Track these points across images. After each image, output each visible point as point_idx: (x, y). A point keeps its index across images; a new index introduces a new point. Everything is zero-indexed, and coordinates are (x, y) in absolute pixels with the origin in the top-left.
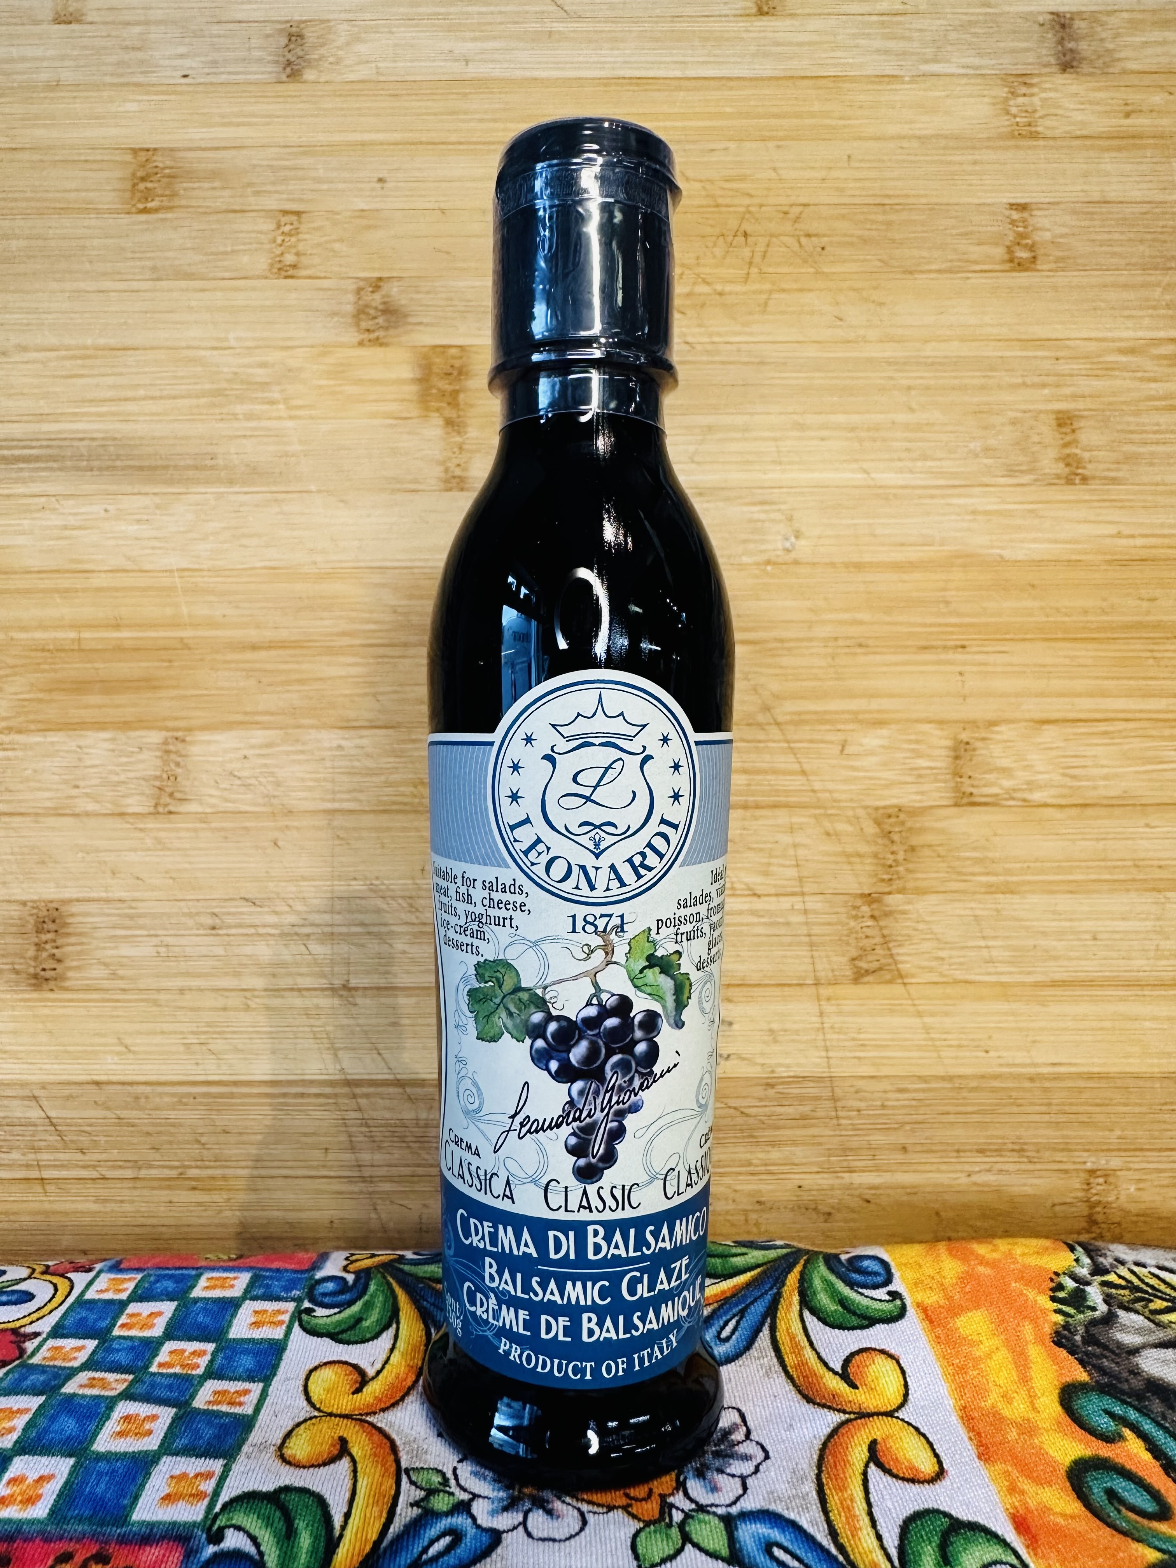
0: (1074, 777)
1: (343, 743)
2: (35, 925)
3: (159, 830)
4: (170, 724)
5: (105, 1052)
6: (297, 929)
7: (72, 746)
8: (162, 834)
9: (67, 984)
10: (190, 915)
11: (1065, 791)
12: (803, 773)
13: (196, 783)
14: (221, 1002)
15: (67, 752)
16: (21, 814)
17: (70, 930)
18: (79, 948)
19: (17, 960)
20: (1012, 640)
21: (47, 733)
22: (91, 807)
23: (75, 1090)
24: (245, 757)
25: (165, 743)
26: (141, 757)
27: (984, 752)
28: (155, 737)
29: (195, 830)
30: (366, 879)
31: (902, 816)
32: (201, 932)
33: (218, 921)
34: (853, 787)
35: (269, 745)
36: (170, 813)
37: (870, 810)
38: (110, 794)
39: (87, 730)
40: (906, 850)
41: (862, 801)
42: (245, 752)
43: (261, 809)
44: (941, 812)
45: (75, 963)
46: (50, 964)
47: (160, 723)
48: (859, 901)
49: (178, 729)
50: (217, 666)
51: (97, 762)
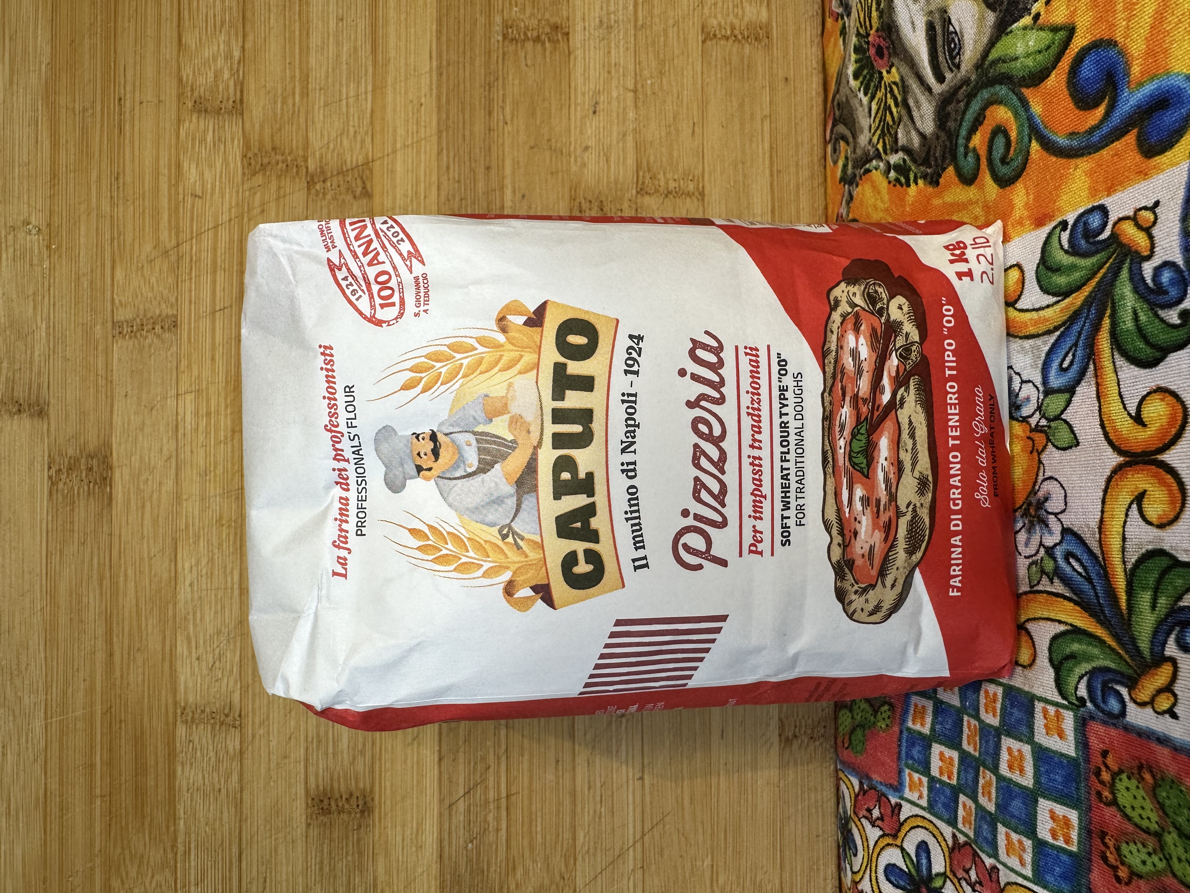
0: (223, 24)
1: (188, 583)
2: (324, 814)
3: (253, 722)
4: (171, 720)
5: (418, 755)
7: (186, 796)
8: (257, 721)
9: (368, 787)
11: (233, 31)
12: (216, 227)
13: (218, 696)
15: (192, 799)
16: (240, 833)
17: (329, 788)
18: (341, 780)
19: (351, 827)
20: (115, 63)
21: (177, 817)
22: (235, 777)
23: (445, 777)
24: (198, 659)
25: (186, 722)
26: (196, 741)
27: (202, 90)
28: (181, 730)
29: (254, 695)
31: (250, 155)
34: (227, 191)
35: (189, 642)
36: (240, 716)
37: (246, 179)
38: (225, 764)
39: (174, 786)
40: (276, 154)
41: (238, 184)
42: (194, 659)
43: (238, 644)
44: (247, 125)
45: (353, 783)
46: (353, 801)
47: (171, 727)
48: (313, 191)
49: (175, 713)
50: (125, 684)
51: (200, 776)
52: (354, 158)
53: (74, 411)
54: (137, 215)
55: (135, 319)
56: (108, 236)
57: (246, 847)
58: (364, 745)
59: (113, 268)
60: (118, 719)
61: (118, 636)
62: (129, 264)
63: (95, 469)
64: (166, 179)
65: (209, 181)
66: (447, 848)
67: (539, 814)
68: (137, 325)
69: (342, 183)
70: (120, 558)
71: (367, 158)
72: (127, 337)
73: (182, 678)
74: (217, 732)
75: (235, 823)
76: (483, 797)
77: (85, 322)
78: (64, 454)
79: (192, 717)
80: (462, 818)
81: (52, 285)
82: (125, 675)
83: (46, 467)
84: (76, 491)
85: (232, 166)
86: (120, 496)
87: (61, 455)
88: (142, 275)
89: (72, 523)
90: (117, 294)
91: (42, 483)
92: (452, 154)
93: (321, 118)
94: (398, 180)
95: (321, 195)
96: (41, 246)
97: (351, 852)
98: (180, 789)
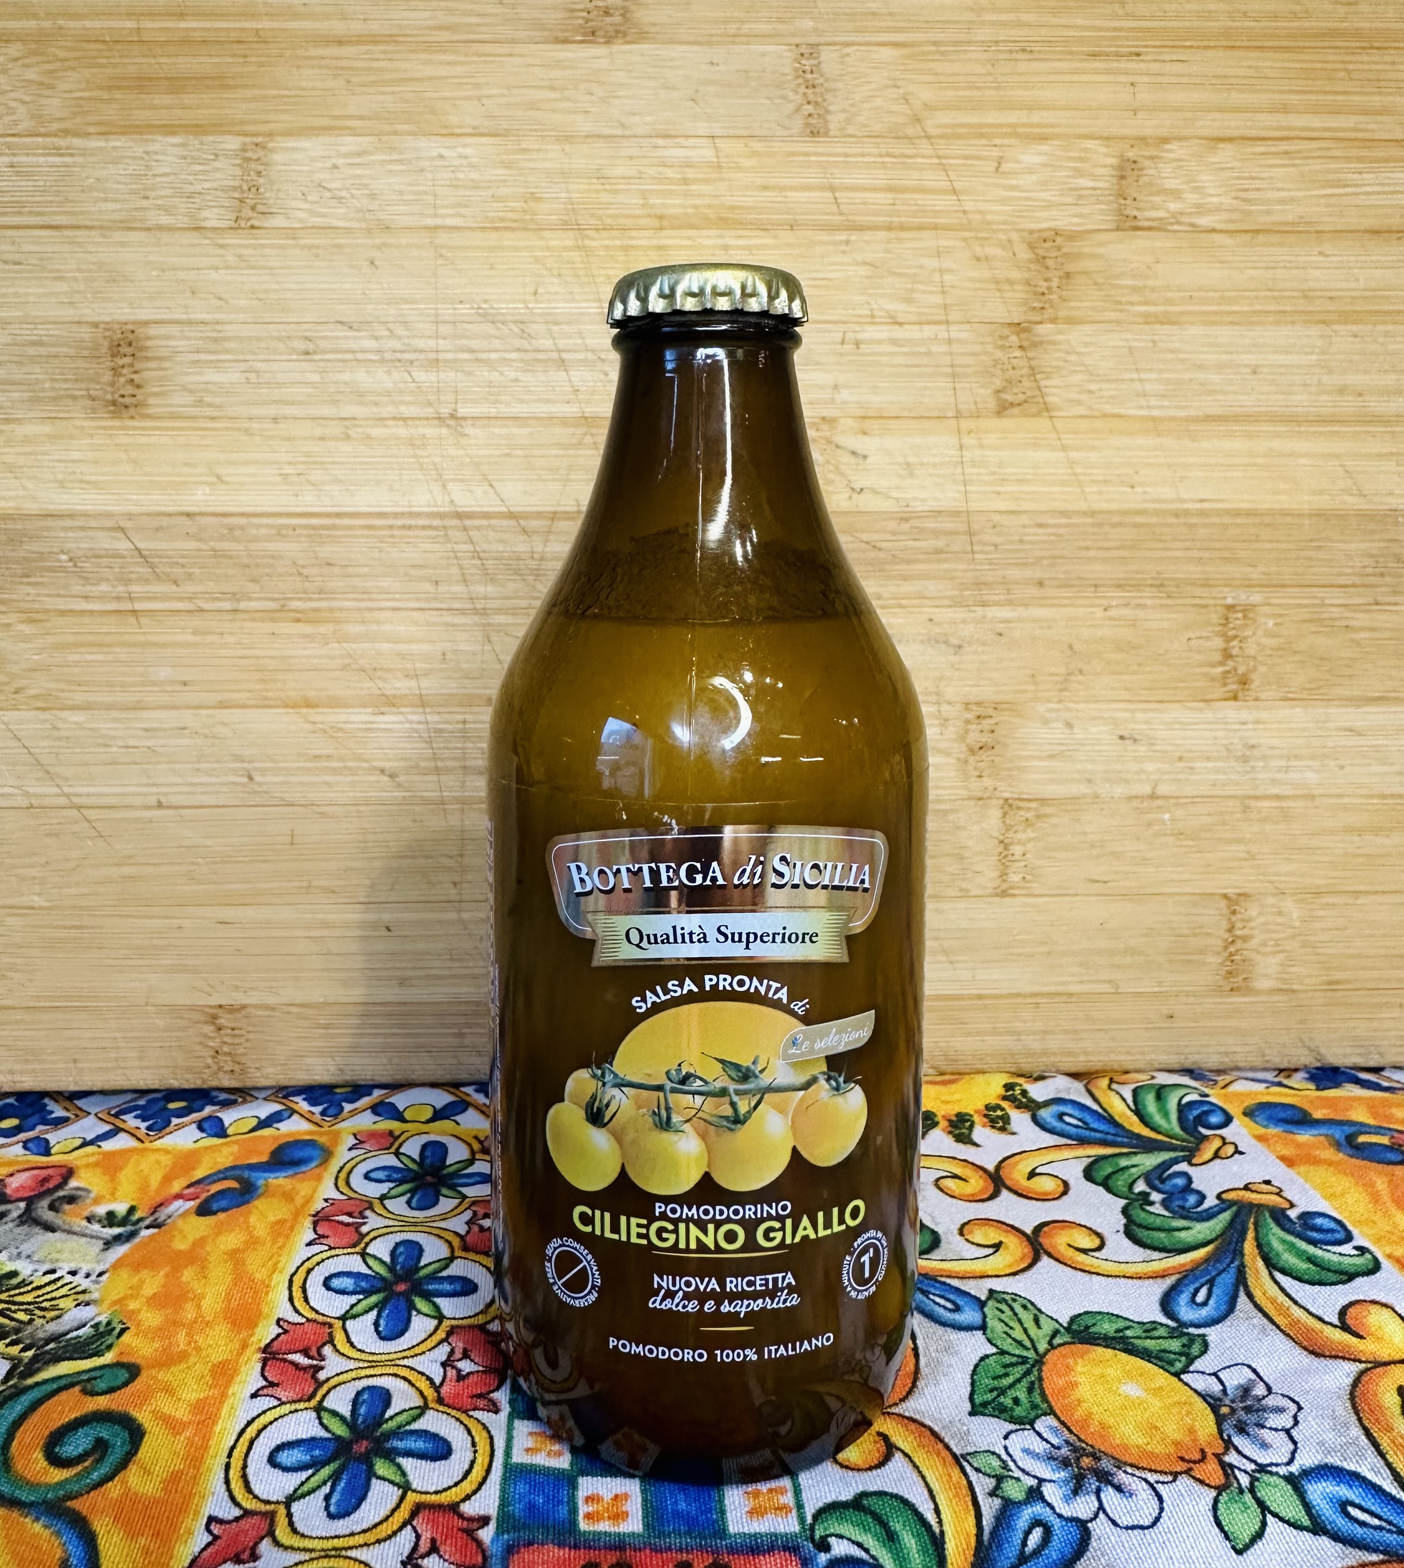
0: (1248, 201)
1: (444, 152)
2: (110, 348)
3: (241, 245)
4: (247, 128)
5: (196, 483)
6: (398, 355)
7: (139, 151)
8: (245, 252)
9: (150, 411)
10: (280, 339)
11: (1236, 216)
12: (954, 192)
13: (281, 195)
14: (319, 431)
15: (134, 158)
16: (86, 227)
17: (149, 355)
18: (160, 373)
19: (93, 386)
20: (1191, 47)
22: (164, 220)
23: (164, 522)
24: (335, 167)
25: (244, 149)
26: (216, 164)
27: (1151, 172)
28: (231, 143)
29: (282, 247)
30: (473, 301)
31: (1058, 240)
32: (294, 357)
33: (310, 346)
34: (1007, 208)
35: (359, 154)
36: (253, 227)
37: (1024, 235)
38: (184, 205)
39: (153, 133)
40: (1060, 278)
41: (1016, 223)
42: (334, 161)
43: (355, 225)
44: (1103, 237)
45: (155, 389)
46: (129, 390)
47: (237, 128)
48: (1006, 331)
49: (257, 134)
50: (298, 63)
51: (168, 170)
52: (1054, 391)
54: (974, 79)
55: (822, 76)
56: (942, 37)
57: (64, 236)
58: (208, 406)
59: (897, 45)
60: (248, 52)
61: (368, 52)
62: (901, 67)
63: (608, 19)
64: (1024, 120)
65: (1022, 182)
66: (62, 524)
67: (111, 657)
68: (814, 78)
69: (1019, 372)
70: (478, 52)
71: (1054, 409)
72: (796, 65)
73: (306, 144)
74: (231, 194)
75: (99, 220)
76: (134, 575)
79: (248, 160)
80: (104, 545)
82: (312, 63)
85: (1044, 214)
86: (568, 55)
88: (886, 87)
90: (858, 50)
92: (1061, 531)
93: (1113, 343)
94: (1022, 453)
95: (1001, 343)
97: (57, 386)
98: (147, 141)
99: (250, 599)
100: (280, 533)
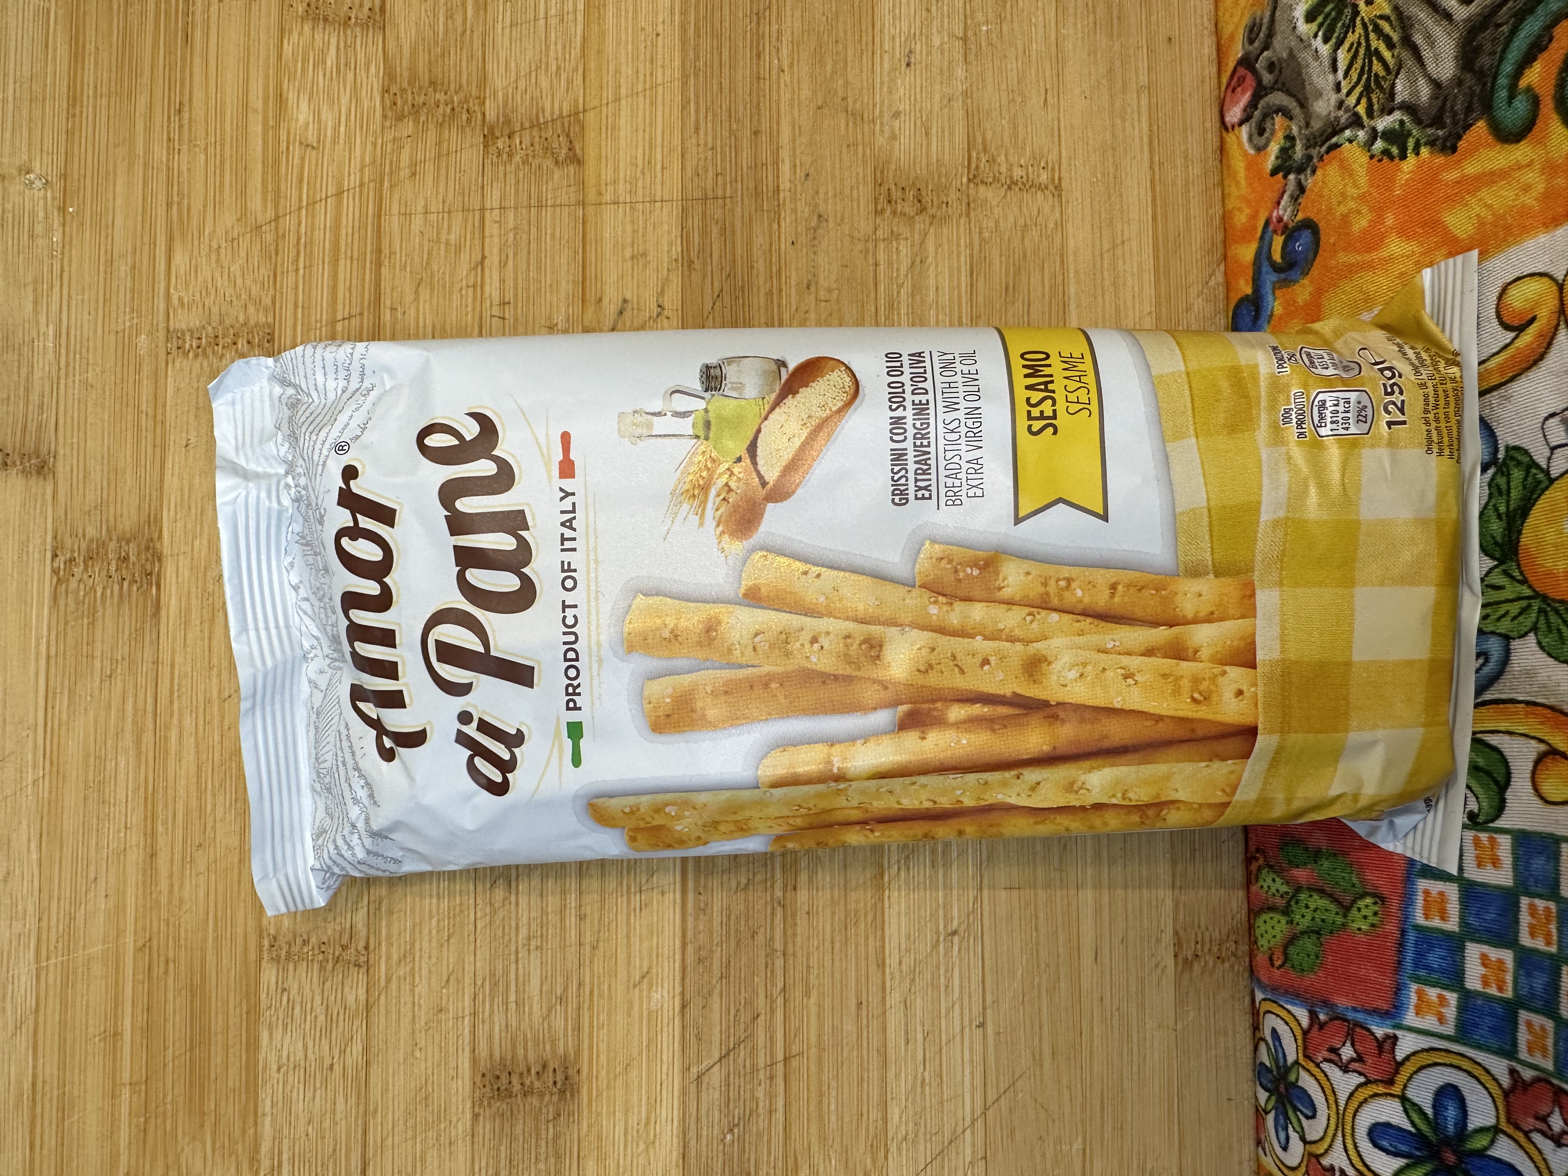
2: (502, 1099)
3: (388, 958)
4: (253, 957)
5: (649, 1002)
7: (277, 1078)
8: (395, 955)
9: (571, 1054)
10: (492, 914)
12: (339, 194)
15: (284, 1084)
16: (365, 1132)
17: (509, 1057)
18: (530, 1044)
19: (543, 1116)
21: (260, 1113)
22: (357, 1047)
23: (691, 1032)
25: (278, 960)
26: (294, 992)
28: (269, 973)
31: (395, 89)
32: (513, 898)
33: (500, 881)
34: (358, 141)
36: (367, 948)
37: (388, 124)
38: (341, 1024)
39: (257, 1060)
40: (435, 91)
41: (375, 132)
44: (391, 45)
45: (548, 1047)
46: (549, 1077)
47: (252, 969)
48: (492, 149)
49: (261, 947)
50: (176, 902)
51: (300, 1045)
52: (557, 106)
53: (99, 468)
54: (211, 169)
55: (204, 328)
56: (162, 198)
57: (374, 1156)
58: (566, 989)
59: (170, 248)
60: (162, 959)
61: (165, 824)
62: (196, 243)
63: (133, 558)
64: (260, 118)
65: (330, 123)
66: (693, 1142)
67: (833, 1084)
68: (207, 336)
69: (537, 139)
70: (172, 702)
71: (576, 106)
72: (191, 355)
74: (328, 973)
75: (356, 1118)
76: (748, 1062)
77: (121, 328)
78: (80, 535)
79: (288, 952)
80: (717, 1096)
81: (66, 268)
82: (176, 888)
83: (49, 555)
84: (99, 594)
85: (366, 103)
86: (173, 602)
87: (74, 535)
88: (218, 261)
89: (91, 643)
90: (176, 289)
91: (41, 580)
92: (702, 109)
93: (507, 42)
94: (622, 142)
95: (505, 156)
96: (49, 207)
97: (543, 1157)
98: (265, 1068)
99: (772, 939)
100: (702, 910)
